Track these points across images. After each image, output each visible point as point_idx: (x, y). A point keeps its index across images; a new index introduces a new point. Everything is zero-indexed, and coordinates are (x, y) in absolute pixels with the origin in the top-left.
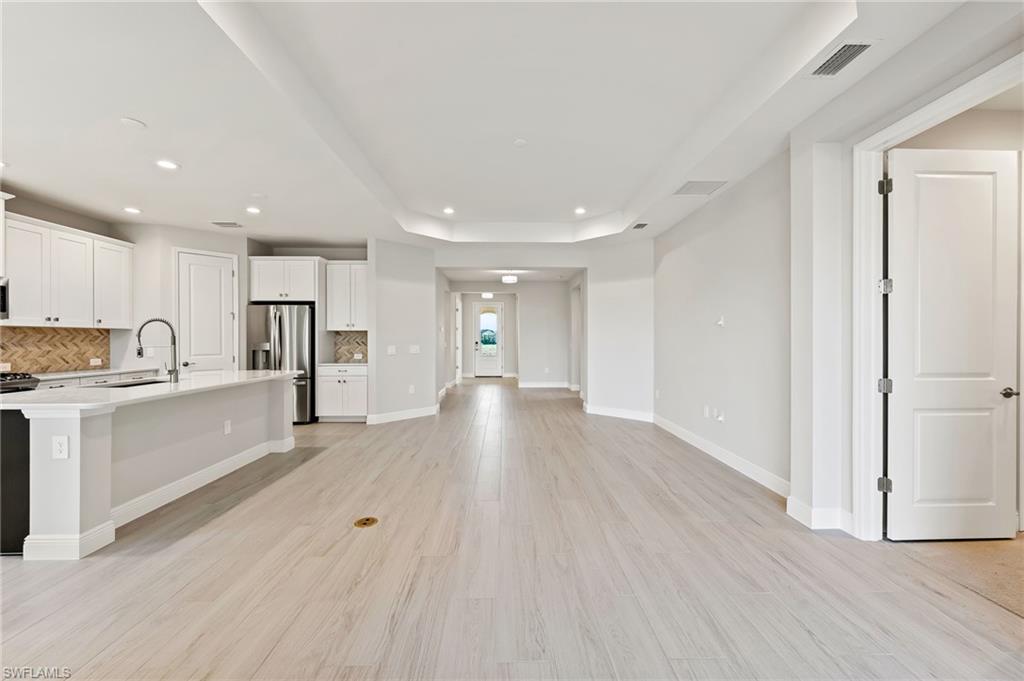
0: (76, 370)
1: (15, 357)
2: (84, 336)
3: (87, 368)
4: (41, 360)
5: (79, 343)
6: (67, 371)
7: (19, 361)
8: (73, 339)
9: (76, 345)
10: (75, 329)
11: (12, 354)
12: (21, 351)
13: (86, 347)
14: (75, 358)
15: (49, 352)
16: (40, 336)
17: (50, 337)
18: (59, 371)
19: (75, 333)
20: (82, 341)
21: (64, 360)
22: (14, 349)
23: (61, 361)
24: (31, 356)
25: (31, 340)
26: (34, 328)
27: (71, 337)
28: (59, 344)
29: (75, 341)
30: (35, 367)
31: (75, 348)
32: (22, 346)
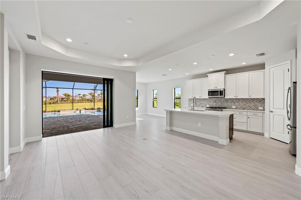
0: (253, 110)
1: (237, 105)
2: (256, 100)
3: (257, 109)
4: (243, 106)
5: (254, 102)
6: (250, 110)
7: (238, 106)
8: (253, 101)
9: (253, 103)
10: (253, 99)
11: (236, 105)
12: (238, 104)
13: (258, 104)
14: (253, 106)
15: (245, 104)
16: (243, 100)
17: (246, 100)
18: (248, 109)
19: (253, 100)
20: (256, 102)
21: (250, 107)
22: (236, 103)
23: (248, 107)
24: (240, 105)
25: (240, 101)
26: (241, 99)
27: (252, 100)
28: (248, 103)
29: (253, 102)
30: (242, 108)
31: (254, 104)
32: (238, 102)
